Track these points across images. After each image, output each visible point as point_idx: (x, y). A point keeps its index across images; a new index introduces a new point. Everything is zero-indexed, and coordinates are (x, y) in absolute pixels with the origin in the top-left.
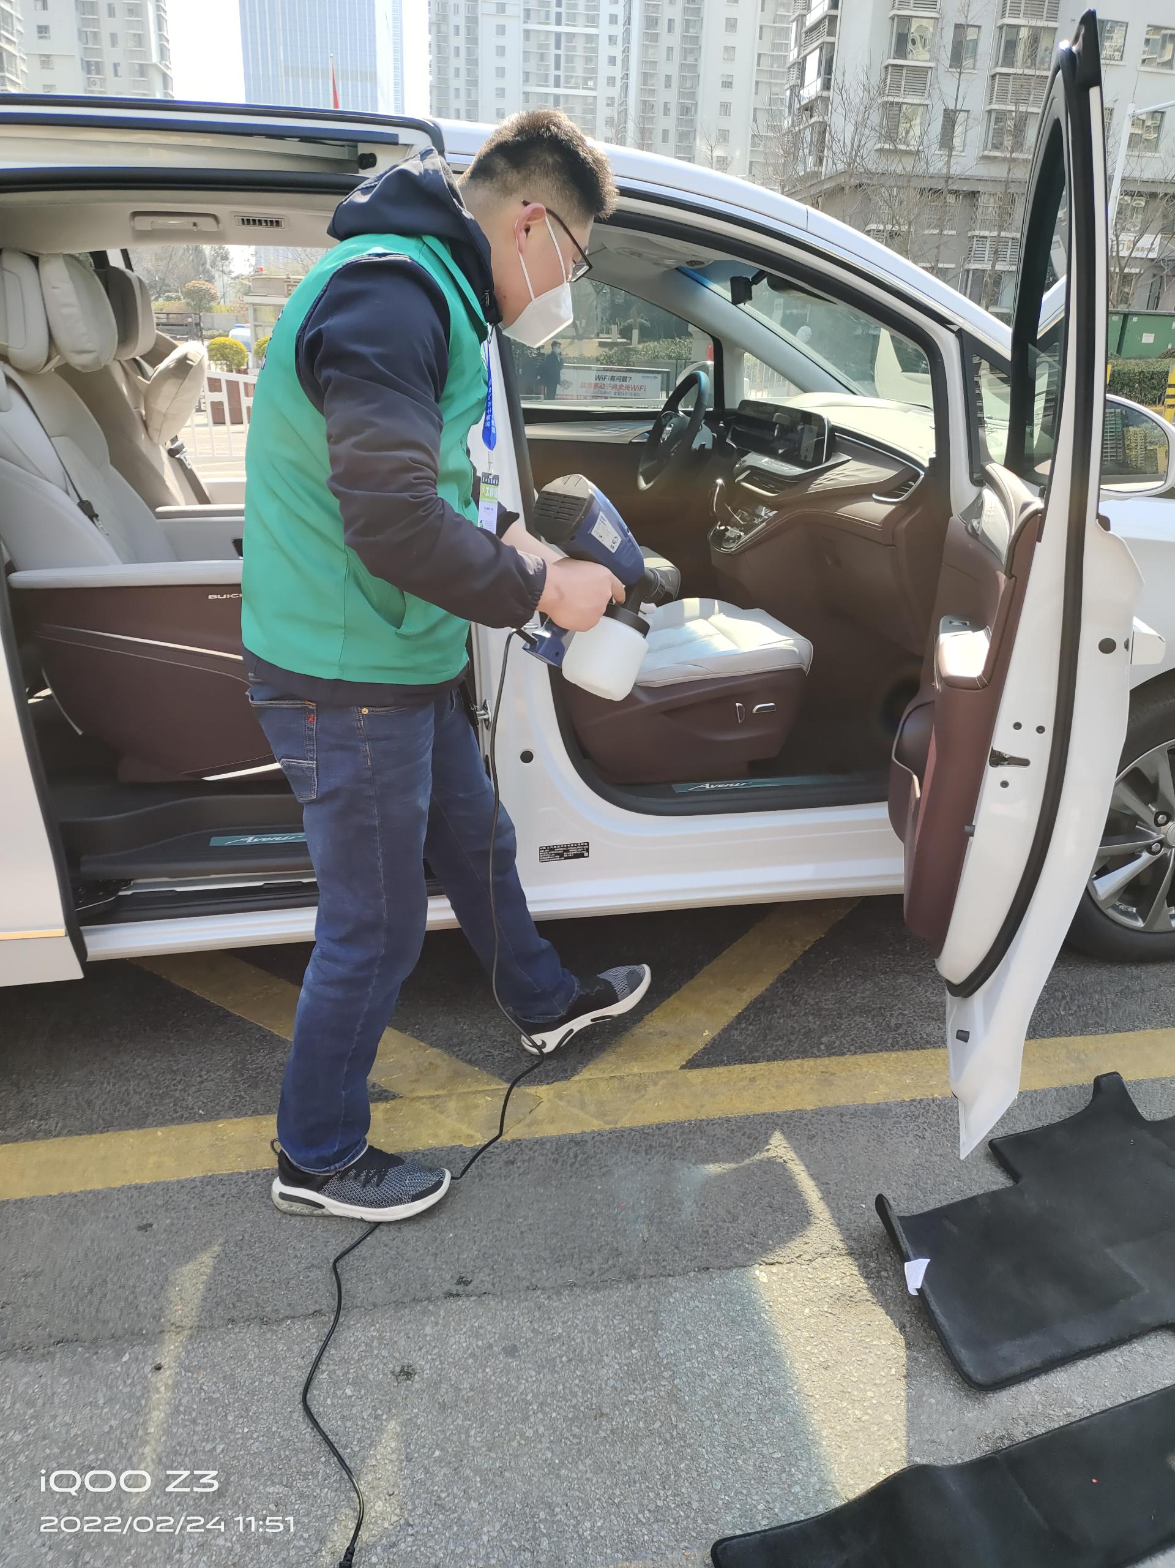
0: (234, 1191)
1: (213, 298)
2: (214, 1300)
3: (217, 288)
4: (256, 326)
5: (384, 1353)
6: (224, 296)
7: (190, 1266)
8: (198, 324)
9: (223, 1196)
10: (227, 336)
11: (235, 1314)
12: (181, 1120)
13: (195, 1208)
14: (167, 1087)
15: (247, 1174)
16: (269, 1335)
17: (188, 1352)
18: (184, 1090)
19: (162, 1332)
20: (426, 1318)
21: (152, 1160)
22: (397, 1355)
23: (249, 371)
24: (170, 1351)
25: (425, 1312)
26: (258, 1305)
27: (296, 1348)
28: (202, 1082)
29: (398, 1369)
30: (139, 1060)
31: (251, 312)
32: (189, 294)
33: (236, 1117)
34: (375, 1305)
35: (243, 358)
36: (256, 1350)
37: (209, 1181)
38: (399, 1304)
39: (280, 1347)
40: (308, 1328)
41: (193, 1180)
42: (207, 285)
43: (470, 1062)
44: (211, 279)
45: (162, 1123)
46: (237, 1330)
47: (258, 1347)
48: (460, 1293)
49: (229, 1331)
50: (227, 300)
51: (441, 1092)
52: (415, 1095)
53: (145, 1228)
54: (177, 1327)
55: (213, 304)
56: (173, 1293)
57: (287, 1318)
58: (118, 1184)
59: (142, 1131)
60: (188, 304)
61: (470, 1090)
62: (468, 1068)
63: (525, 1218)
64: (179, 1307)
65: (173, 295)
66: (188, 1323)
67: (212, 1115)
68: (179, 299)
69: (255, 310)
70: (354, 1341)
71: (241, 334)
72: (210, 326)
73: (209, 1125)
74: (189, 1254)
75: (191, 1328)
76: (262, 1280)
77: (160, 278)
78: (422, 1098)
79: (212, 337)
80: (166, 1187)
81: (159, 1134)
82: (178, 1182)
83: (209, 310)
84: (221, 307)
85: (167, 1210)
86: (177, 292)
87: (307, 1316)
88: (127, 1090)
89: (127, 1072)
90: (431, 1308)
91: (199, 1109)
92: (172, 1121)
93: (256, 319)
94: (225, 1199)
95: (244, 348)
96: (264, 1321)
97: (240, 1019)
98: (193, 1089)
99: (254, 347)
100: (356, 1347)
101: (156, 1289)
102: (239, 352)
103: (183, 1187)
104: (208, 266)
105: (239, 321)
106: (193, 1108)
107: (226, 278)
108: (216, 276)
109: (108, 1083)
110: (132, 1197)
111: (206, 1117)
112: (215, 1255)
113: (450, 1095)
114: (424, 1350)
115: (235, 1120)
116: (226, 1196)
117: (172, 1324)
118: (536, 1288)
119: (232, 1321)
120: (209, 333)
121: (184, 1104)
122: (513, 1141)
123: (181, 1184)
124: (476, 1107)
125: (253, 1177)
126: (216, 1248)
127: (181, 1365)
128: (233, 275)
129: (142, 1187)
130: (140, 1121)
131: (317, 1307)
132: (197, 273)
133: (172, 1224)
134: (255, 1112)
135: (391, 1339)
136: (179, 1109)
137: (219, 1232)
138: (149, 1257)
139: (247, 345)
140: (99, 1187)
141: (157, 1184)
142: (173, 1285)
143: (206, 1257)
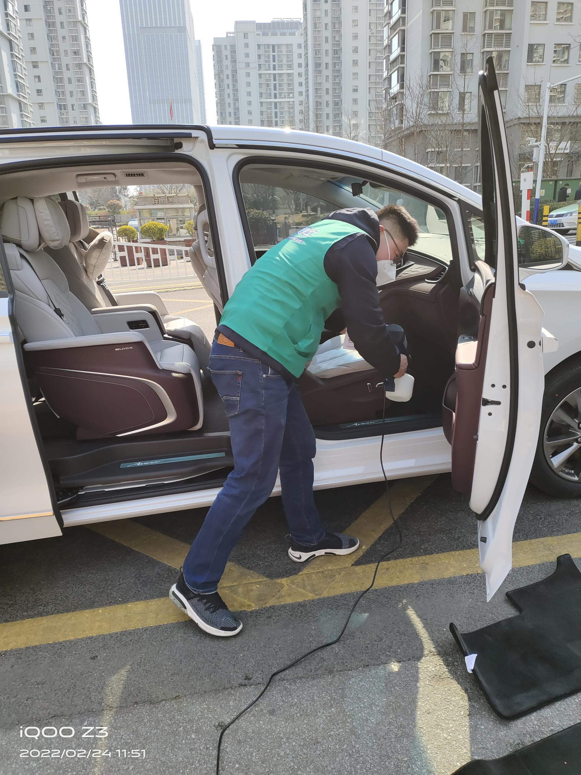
0: (136, 638)
1: (120, 207)
2: (128, 693)
3: (122, 202)
4: (140, 219)
5: (210, 716)
6: (125, 206)
7: (116, 676)
8: (113, 221)
9: (131, 640)
10: (127, 225)
11: (138, 699)
12: (111, 604)
13: (118, 647)
14: (104, 588)
15: (142, 629)
16: (154, 710)
17: (115, 720)
18: (111, 589)
19: (102, 710)
20: (230, 697)
21: (97, 624)
22: (216, 717)
23: (138, 240)
24: (106, 718)
25: (230, 694)
26: (149, 695)
27: (167, 715)
28: (120, 585)
29: (217, 724)
30: (90, 575)
31: (138, 214)
32: (109, 206)
33: (136, 601)
34: (205, 692)
35: (135, 235)
36: (148, 717)
37: (124, 633)
38: (217, 691)
39: (160, 715)
40: (173, 705)
41: (117, 633)
42: (118, 202)
43: (248, 568)
44: (119, 199)
45: (102, 606)
46: (139, 708)
47: (149, 715)
48: (246, 684)
49: (134, 709)
50: (127, 208)
51: (235, 584)
53: (93, 658)
54: (110, 707)
55: (121, 210)
56: (108, 690)
57: (163, 700)
58: (81, 637)
59: (92, 610)
60: (109, 211)
61: (249, 582)
62: (248, 571)
63: (278, 645)
64: (111, 697)
65: (102, 207)
66: (115, 705)
67: (125, 601)
68: (105, 209)
69: (140, 212)
70: (195, 711)
71: (134, 224)
72: (119, 221)
73: (124, 606)
74: (115, 670)
75: (117, 707)
76: (150, 682)
77: (96, 200)
79: (120, 226)
80: (104, 637)
81: (100, 611)
82: (110, 634)
83: (119, 213)
84: (124, 212)
85: (104, 649)
86: (104, 206)
87: (172, 699)
88: (85, 590)
89: (85, 581)
90: (232, 692)
91: (119, 598)
92: (106, 604)
93: (140, 216)
94: (132, 642)
95: (135, 230)
96: (151, 702)
97: (138, 552)
98: (116, 588)
99: (140, 229)
100: (196, 714)
101: (99, 689)
102: (133, 232)
103: (112, 637)
104: (118, 193)
105: (133, 218)
106: (116, 598)
107: (126, 198)
108: (122, 198)
109: (76, 588)
110: (87, 643)
111: (122, 602)
112: (127, 670)
113: (239, 585)
114: (229, 713)
115: (136, 603)
116: (133, 641)
117: (108, 706)
118: (284, 680)
119: (136, 703)
120: (119, 224)
121: (112, 596)
122: (270, 607)
123: (111, 636)
124: (252, 590)
125: (145, 631)
126: (128, 667)
127: (112, 726)
128: (129, 196)
129: (92, 638)
130: (91, 605)
131: (177, 694)
132: (113, 196)
133: (107, 656)
134: (146, 598)
135: (213, 708)
136: (109, 599)
137: (129, 659)
138: (96, 673)
139: (137, 228)
140: (72, 638)
141: (100, 636)
142: (108, 686)
143: (123, 672)
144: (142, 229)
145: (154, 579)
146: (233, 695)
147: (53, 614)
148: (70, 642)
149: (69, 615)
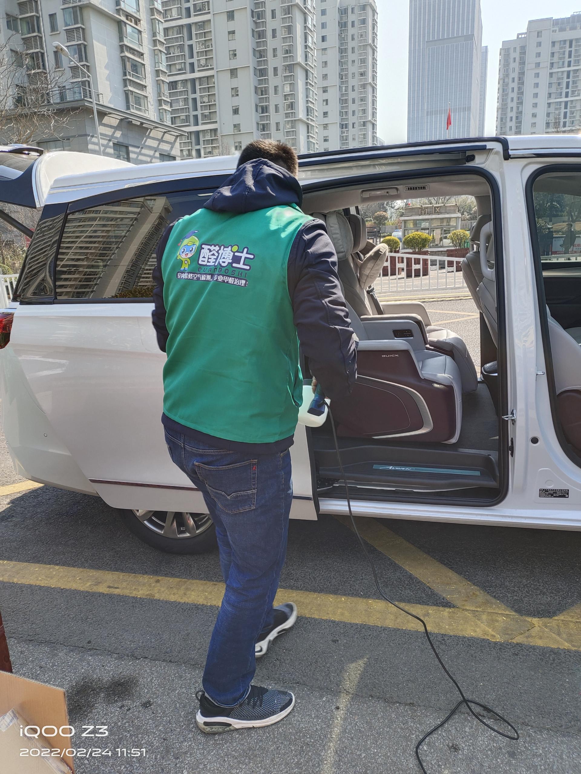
0: (375, 634)
1: (386, 219)
2: (364, 684)
3: (388, 214)
4: (405, 230)
5: (444, 735)
6: (391, 218)
7: (354, 665)
8: (379, 232)
9: (370, 635)
10: (391, 235)
11: (373, 693)
12: (353, 595)
13: (357, 638)
14: (347, 578)
15: (381, 627)
16: (388, 708)
17: (351, 705)
18: (355, 581)
19: (340, 692)
20: (466, 723)
21: (340, 611)
22: (450, 737)
23: (400, 251)
24: (343, 701)
25: (466, 720)
26: (383, 692)
27: (401, 719)
28: (362, 579)
29: (451, 745)
30: (336, 563)
31: (403, 225)
32: (376, 218)
33: (377, 599)
34: (440, 709)
35: (398, 245)
36: (382, 713)
37: (363, 627)
39: (393, 716)
40: (407, 710)
41: (357, 624)
42: (384, 213)
43: (495, 597)
44: (386, 211)
45: (345, 595)
46: (373, 701)
48: (485, 715)
49: (370, 701)
51: (479, 609)
52: (465, 608)
53: (335, 641)
54: (347, 692)
55: (386, 222)
56: (346, 675)
57: (397, 702)
58: (325, 618)
59: (336, 596)
60: (375, 223)
61: (494, 611)
62: (494, 600)
64: (348, 683)
65: (369, 219)
66: (351, 691)
67: (367, 596)
68: (371, 221)
69: (405, 223)
70: (429, 724)
71: (397, 235)
72: (383, 232)
73: (365, 600)
74: (354, 659)
75: (353, 694)
76: (386, 680)
77: (364, 212)
78: (469, 610)
79: (384, 237)
80: (345, 624)
81: (343, 599)
82: (350, 624)
83: (384, 224)
84: (389, 223)
85: (345, 636)
86: (371, 217)
87: (407, 704)
88: (330, 576)
89: (331, 568)
90: (469, 718)
91: (361, 591)
92: (349, 595)
93: (405, 227)
94: (370, 637)
95: (399, 241)
96: (385, 701)
97: (381, 553)
98: (358, 582)
99: (403, 240)
101: (338, 671)
102: (396, 243)
103: (352, 627)
104: (385, 205)
105: (397, 228)
106: (358, 591)
107: (392, 209)
108: (388, 209)
109: (323, 571)
110: (330, 626)
111: (364, 596)
112: (365, 662)
113: (483, 612)
114: (465, 739)
117: (345, 690)
119: (371, 696)
120: (383, 234)
121: (354, 588)
122: (517, 644)
124: (497, 621)
125: (384, 630)
126: (366, 659)
127: (348, 710)
128: (396, 208)
129: (334, 622)
130: (335, 591)
131: (412, 702)
132: (380, 208)
133: (347, 643)
135: (448, 728)
136: (352, 590)
137: (367, 652)
138: (336, 656)
139: (400, 239)
140: (317, 617)
141: (341, 622)
142: (346, 671)
143: (361, 662)
144: (406, 239)
145: (395, 582)
146: (470, 722)
148: (315, 620)
149: (315, 595)
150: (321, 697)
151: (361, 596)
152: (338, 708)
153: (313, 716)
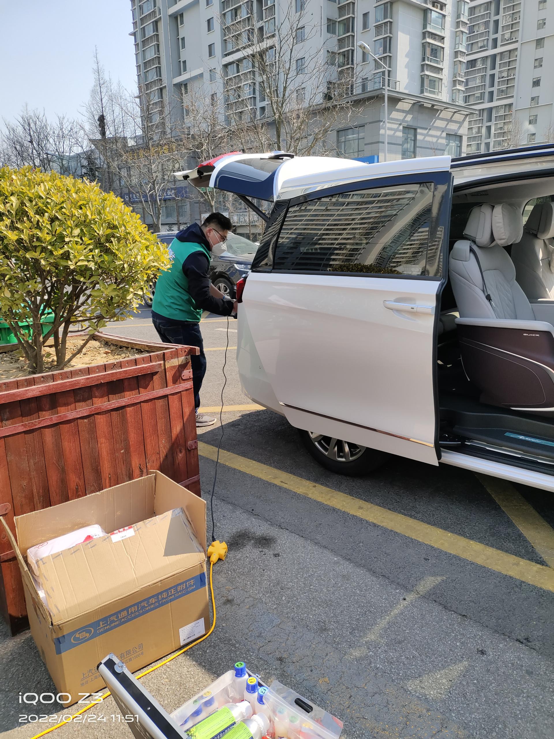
0: (462, 564)
2: (434, 592)
5: (479, 641)
7: (433, 578)
9: (457, 564)
11: (437, 600)
12: (460, 534)
13: (446, 562)
14: (462, 522)
15: (471, 562)
16: (444, 612)
17: (416, 601)
18: (467, 526)
19: (412, 591)
20: (503, 642)
21: (442, 541)
22: (483, 645)
24: (411, 597)
26: (446, 602)
28: (474, 526)
29: (480, 649)
30: (458, 509)
33: (479, 543)
37: (457, 558)
38: (496, 631)
39: (445, 617)
40: (458, 618)
41: (451, 554)
45: (452, 532)
46: (435, 604)
47: (438, 613)
48: (523, 643)
49: (432, 603)
53: (426, 559)
54: (417, 592)
56: (422, 583)
57: (454, 611)
58: (426, 543)
59: (444, 531)
64: (422, 587)
66: (421, 593)
67: (471, 538)
70: (471, 632)
73: (467, 540)
74: (434, 574)
75: (421, 595)
76: (453, 595)
80: (441, 551)
81: (450, 535)
85: (437, 558)
87: (461, 615)
88: (448, 517)
89: (451, 511)
90: (508, 640)
91: (468, 534)
92: (456, 533)
96: (445, 607)
97: (504, 512)
98: (470, 527)
100: (470, 634)
101: (418, 579)
106: (466, 533)
109: (443, 512)
110: (428, 549)
112: (443, 579)
114: (494, 650)
119: (435, 601)
121: (464, 530)
123: (446, 553)
125: (471, 564)
126: (445, 578)
127: (411, 603)
129: (433, 547)
130: (446, 528)
131: (466, 614)
133: (435, 563)
134: (487, 544)
135: (485, 639)
136: (461, 531)
137: (448, 573)
138: (422, 568)
140: (421, 540)
141: (439, 549)
142: (424, 580)
143: (439, 579)
145: (503, 535)
146: (507, 642)
147: (418, 520)
148: (418, 542)
149: (427, 526)
150: (396, 589)
151: (467, 537)
152: (405, 599)
153: (384, 598)
